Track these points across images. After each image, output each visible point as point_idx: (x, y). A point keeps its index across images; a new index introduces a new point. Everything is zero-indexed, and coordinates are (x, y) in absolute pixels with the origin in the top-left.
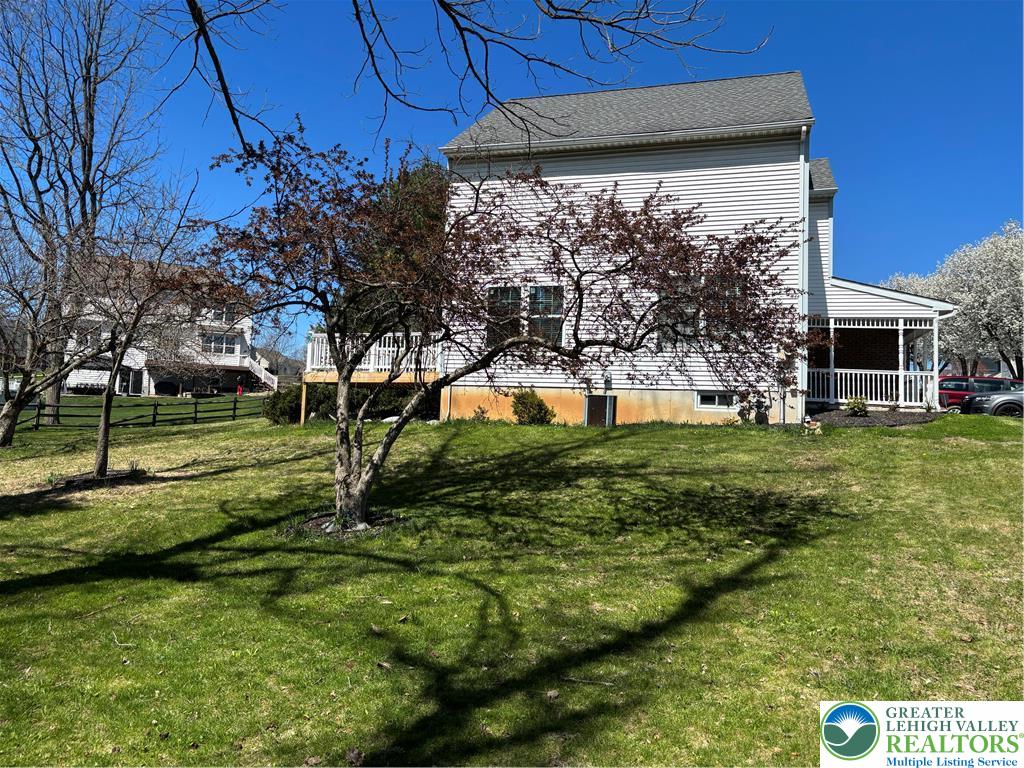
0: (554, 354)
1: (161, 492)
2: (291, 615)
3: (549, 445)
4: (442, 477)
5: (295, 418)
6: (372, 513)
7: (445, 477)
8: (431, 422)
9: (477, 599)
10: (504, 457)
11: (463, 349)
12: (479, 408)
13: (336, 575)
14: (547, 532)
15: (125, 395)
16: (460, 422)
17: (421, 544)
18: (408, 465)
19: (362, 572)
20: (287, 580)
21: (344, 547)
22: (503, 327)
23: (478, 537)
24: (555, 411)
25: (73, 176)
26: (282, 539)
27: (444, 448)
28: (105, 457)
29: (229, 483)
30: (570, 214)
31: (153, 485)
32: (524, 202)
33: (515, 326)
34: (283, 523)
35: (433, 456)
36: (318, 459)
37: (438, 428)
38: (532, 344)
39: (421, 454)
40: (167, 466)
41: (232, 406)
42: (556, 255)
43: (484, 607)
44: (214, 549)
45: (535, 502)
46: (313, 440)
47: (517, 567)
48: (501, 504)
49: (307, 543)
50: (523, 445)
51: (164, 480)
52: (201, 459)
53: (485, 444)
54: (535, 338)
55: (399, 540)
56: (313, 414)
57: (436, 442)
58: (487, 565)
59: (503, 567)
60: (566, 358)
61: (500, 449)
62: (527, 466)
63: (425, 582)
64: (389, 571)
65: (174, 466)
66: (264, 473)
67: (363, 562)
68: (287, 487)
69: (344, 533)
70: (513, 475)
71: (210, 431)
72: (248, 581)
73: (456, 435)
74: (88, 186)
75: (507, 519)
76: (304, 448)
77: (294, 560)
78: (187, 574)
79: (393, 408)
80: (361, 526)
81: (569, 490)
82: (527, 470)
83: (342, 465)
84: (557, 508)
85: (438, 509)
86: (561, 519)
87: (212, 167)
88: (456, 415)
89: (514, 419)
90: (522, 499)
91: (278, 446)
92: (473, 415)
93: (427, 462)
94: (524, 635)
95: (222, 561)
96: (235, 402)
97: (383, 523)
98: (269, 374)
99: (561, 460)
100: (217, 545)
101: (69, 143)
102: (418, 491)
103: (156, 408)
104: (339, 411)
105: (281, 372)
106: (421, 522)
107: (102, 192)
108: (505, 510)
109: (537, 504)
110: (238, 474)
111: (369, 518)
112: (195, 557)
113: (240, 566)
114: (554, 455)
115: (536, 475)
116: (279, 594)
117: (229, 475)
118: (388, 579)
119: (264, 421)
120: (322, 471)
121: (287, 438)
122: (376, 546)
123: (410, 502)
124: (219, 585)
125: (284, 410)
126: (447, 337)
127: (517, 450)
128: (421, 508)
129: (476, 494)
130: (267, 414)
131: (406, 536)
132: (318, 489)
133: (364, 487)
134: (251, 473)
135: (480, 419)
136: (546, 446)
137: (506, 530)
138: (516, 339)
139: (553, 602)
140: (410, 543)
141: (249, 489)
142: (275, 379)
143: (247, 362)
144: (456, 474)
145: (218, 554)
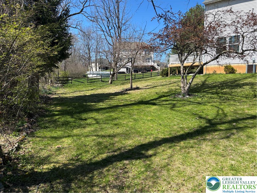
0: (236, 54)
1: (143, 91)
2: (176, 111)
3: (235, 78)
4: (205, 87)
5: (167, 75)
6: (190, 94)
7: (206, 87)
8: (201, 75)
9: (216, 109)
10: (222, 82)
11: (210, 55)
12: (214, 70)
13: (184, 105)
14: (234, 98)
15: (127, 73)
16: (209, 74)
17: (202, 100)
18: (196, 84)
19: (189, 104)
20: (174, 106)
21: (184, 100)
22: (222, 49)
23: (216, 99)
24: (237, 70)
25: (116, 25)
26: (171, 99)
27: (205, 81)
28: (132, 84)
29: (156, 89)
30: (240, 19)
31: (141, 90)
32: (227, 17)
33: (225, 48)
34: (170, 96)
35: (203, 82)
36: (174, 84)
37: (203, 76)
38: (229, 52)
39: (199, 82)
40: (142, 87)
41: (151, 74)
42: (236, 29)
43: (218, 110)
44: (157, 100)
45: (230, 92)
46: (172, 80)
47: (226, 104)
48: (221, 92)
49: (176, 99)
50: (227, 79)
51: (143, 89)
52: (149, 85)
53: (216, 79)
54: (230, 51)
55: (197, 99)
56: (171, 74)
57: (203, 79)
58: (218, 104)
59: (222, 104)
60: (240, 55)
61: (221, 80)
62: (228, 84)
63: (204, 106)
64: (195, 104)
65: (144, 86)
66: (163, 87)
67: (189, 103)
68: (169, 90)
69: (184, 98)
70: (224, 86)
71: (149, 80)
72: (166, 106)
73: (208, 77)
74: (119, 27)
75: (223, 95)
76: (171, 82)
77: (174, 102)
78: (154, 104)
79: (191, 72)
80: (188, 96)
81: (240, 89)
82: (228, 85)
83: (183, 83)
84: (237, 93)
85: (205, 93)
86: (238, 95)
87: (151, 21)
88: (208, 73)
89: (225, 73)
90: (227, 91)
91: (165, 82)
92: (212, 72)
93: (201, 84)
94: (227, 115)
95: (160, 102)
96: (151, 73)
97: (193, 96)
98: (158, 66)
99: (238, 82)
100: (158, 100)
101: (115, 18)
102: (200, 90)
103: (135, 76)
104: (181, 72)
105: (160, 66)
106: (201, 96)
107: (121, 28)
108: (222, 93)
109: (231, 92)
110: (157, 87)
111: (189, 95)
112: (155, 101)
113: (164, 103)
114: (237, 81)
115: (231, 86)
116: (173, 107)
117: (156, 88)
118: (195, 105)
119: (160, 77)
120: (176, 86)
121: (166, 80)
122: (192, 100)
123: (198, 92)
124: (160, 106)
125: (165, 74)
126: (206, 53)
127: (225, 80)
128: (201, 93)
129: (214, 90)
130: (161, 75)
131: (198, 98)
132: (176, 90)
133: (188, 88)
134: (160, 87)
135: (215, 73)
136: (234, 79)
137: (223, 97)
138: (225, 51)
139: (235, 110)
140: (199, 99)
141: (161, 90)
142: (159, 67)
143: (153, 64)
144: (209, 86)
145: (159, 101)
